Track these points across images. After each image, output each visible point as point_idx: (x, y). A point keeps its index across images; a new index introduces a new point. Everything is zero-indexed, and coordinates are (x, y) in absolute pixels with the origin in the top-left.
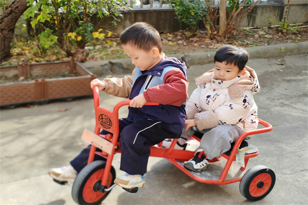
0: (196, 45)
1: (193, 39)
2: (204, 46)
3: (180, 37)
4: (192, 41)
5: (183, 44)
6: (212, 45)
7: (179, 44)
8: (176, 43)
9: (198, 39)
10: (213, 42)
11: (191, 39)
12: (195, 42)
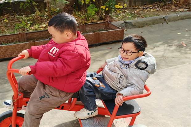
0: (168, 10)
1: (165, 7)
2: (173, 11)
3: (157, 7)
4: (165, 8)
5: (160, 10)
6: (177, 10)
7: (158, 10)
8: (155, 10)
9: (168, 7)
10: (177, 8)
11: (163, 7)
12: (167, 9)
